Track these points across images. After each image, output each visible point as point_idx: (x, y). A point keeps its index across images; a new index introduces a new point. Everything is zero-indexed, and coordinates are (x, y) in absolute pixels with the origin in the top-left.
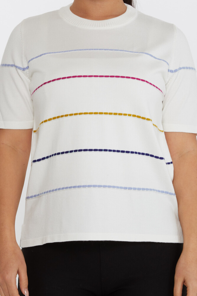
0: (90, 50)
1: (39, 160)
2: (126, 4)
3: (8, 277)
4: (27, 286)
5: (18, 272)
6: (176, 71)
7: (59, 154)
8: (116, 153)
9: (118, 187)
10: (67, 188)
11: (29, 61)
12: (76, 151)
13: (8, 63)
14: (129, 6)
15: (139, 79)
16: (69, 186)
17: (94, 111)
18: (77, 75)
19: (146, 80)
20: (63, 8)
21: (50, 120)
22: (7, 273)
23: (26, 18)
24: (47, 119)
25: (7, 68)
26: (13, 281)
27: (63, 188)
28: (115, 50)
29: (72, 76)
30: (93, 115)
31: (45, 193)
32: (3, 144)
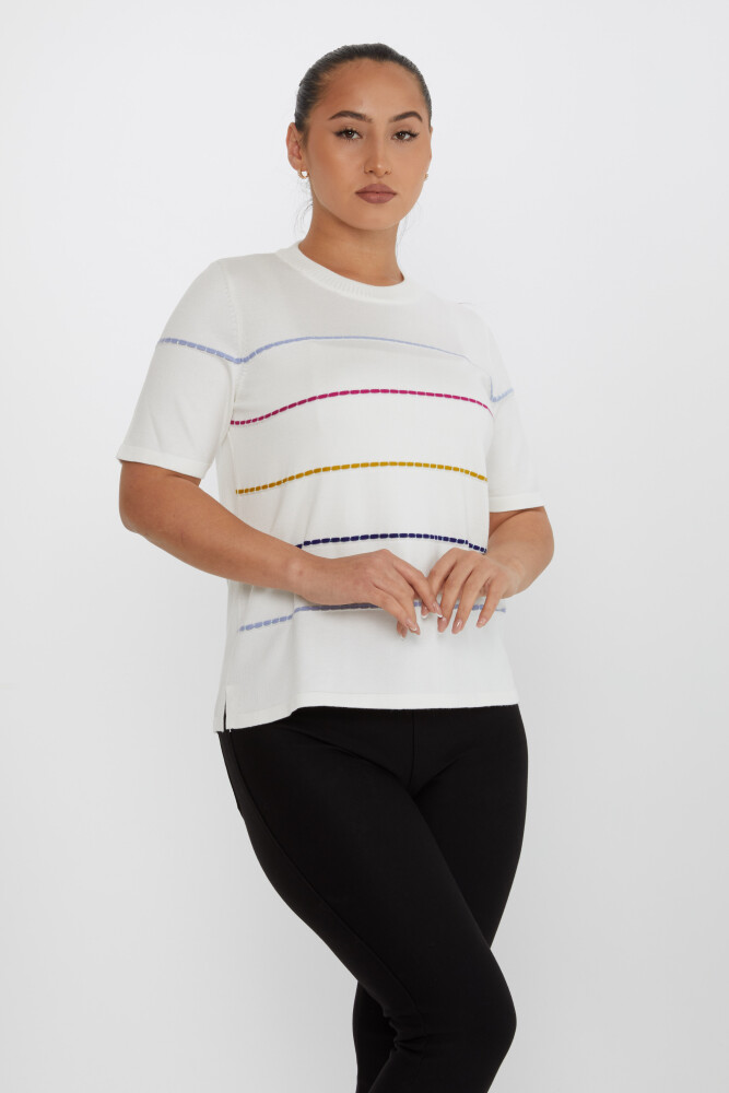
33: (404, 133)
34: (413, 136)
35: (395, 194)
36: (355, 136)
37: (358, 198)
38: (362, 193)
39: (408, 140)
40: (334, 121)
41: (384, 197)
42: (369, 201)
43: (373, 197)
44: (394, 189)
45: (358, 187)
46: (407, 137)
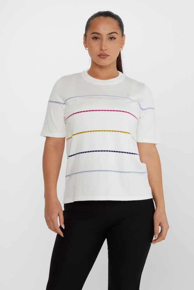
0: (99, 95)
1: (71, 156)
2: (118, 71)
3: (53, 217)
4: (63, 222)
5: (59, 215)
6: (145, 109)
7: (81, 153)
8: (113, 152)
9: (114, 171)
10: (86, 172)
11: (66, 101)
12: (91, 151)
13: (52, 101)
14: (120, 73)
15: (126, 112)
16: (87, 170)
17: (101, 130)
18: (92, 110)
19: (130, 113)
20: (83, 72)
21: (76, 134)
22: (53, 215)
23: (63, 76)
24: (75, 133)
25: (52, 103)
26: (56, 220)
27: (84, 172)
28: (113, 96)
29: (89, 110)
30: (100, 132)
31: (74, 174)
32: (50, 145)
33: (113, 38)
34: (115, 38)
35: (109, 56)
36: (98, 39)
37: (98, 57)
38: (99, 55)
39: (113, 40)
40: (92, 35)
41: (105, 57)
42: (101, 58)
43: (102, 57)
44: (108, 54)
45: (98, 54)
46: (113, 39)
